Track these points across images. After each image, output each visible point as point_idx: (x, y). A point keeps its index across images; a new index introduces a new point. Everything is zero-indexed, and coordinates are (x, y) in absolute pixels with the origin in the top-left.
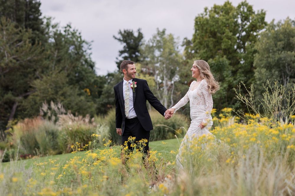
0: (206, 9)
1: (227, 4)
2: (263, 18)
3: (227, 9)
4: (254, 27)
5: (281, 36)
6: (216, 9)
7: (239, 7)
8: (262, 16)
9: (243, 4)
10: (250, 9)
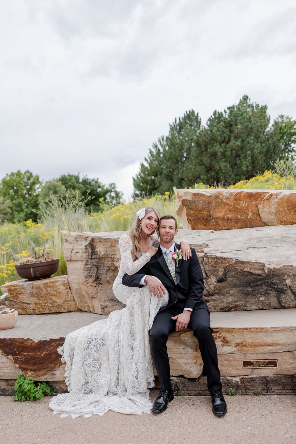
0: (7, 175)
1: (19, 171)
2: (38, 179)
3: (19, 174)
4: (34, 184)
5: (52, 187)
6: (12, 174)
7: (25, 173)
8: (37, 178)
9: (28, 172)
10: (31, 174)
